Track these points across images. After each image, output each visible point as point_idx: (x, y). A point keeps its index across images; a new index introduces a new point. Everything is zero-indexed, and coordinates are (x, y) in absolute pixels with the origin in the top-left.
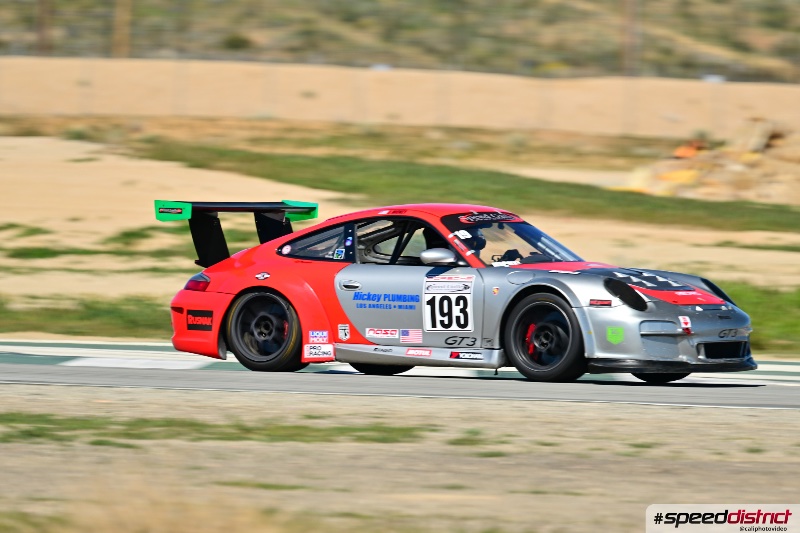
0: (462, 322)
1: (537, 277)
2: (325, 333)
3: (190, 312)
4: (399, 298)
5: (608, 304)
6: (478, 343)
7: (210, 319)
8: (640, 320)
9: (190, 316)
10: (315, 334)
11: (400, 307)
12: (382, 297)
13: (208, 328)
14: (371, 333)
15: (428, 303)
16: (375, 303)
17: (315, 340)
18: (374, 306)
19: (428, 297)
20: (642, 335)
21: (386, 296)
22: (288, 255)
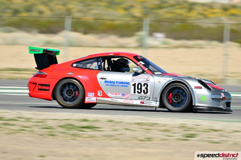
0: (146, 92)
1: (174, 78)
2: (93, 94)
3: (39, 85)
4: (122, 83)
5: (201, 88)
6: (151, 99)
7: (48, 87)
8: (211, 94)
9: (39, 86)
10: (90, 94)
11: (122, 86)
12: (116, 83)
13: (48, 90)
14: (110, 94)
15: (133, 85)
16: (113, 84)
17: (90, 96)
18: (112, 85)
19: (133, 83)
20: (212, 99)
21: (117, 82)
22: (75, 67)
